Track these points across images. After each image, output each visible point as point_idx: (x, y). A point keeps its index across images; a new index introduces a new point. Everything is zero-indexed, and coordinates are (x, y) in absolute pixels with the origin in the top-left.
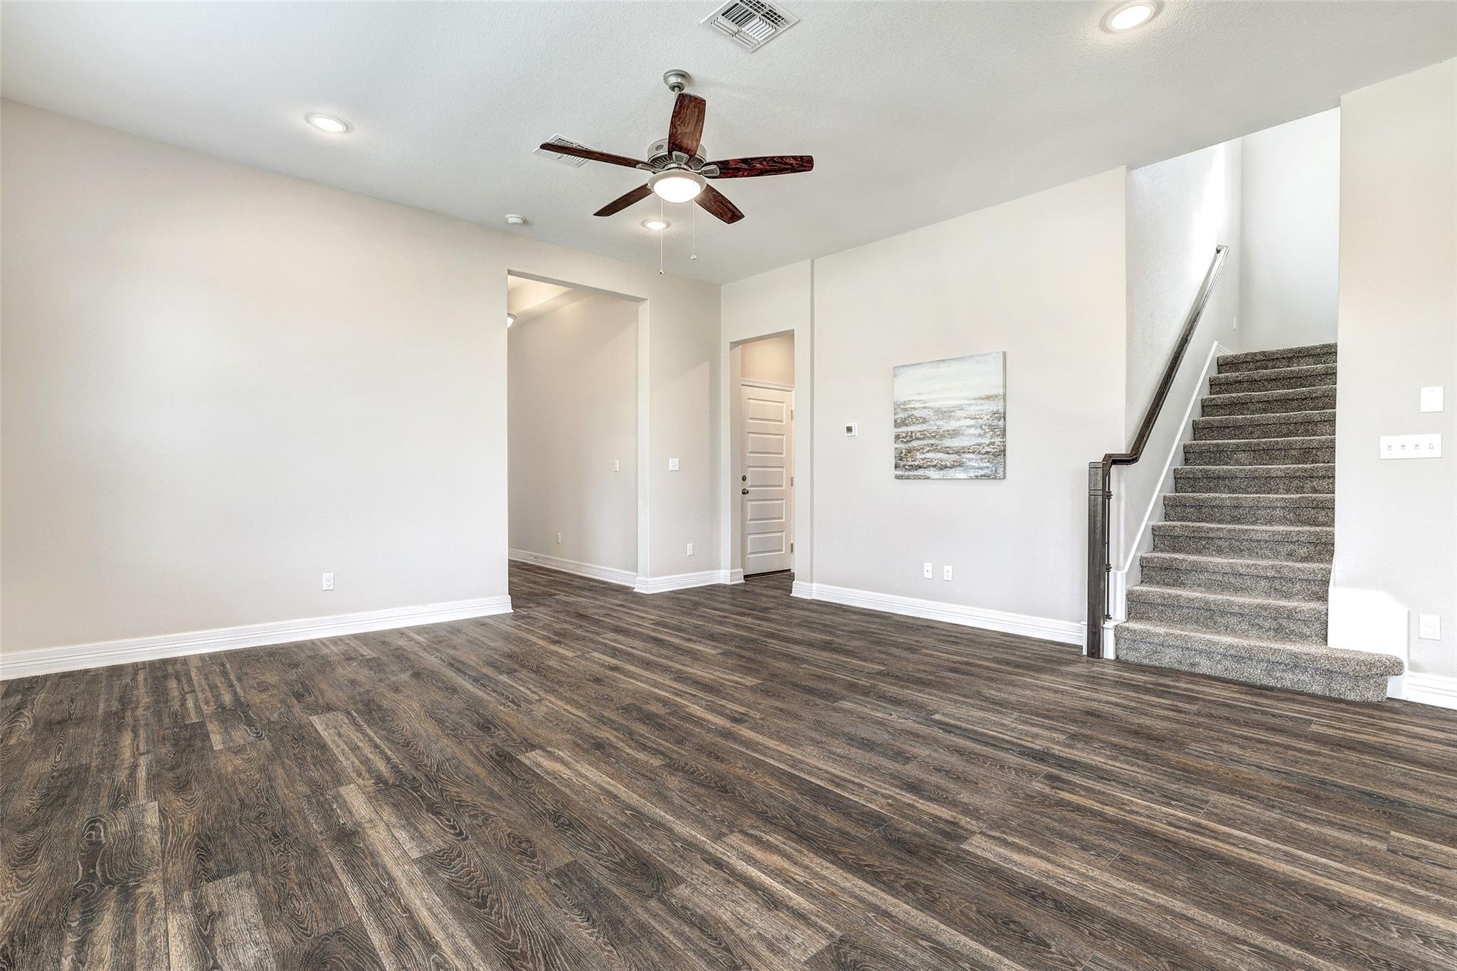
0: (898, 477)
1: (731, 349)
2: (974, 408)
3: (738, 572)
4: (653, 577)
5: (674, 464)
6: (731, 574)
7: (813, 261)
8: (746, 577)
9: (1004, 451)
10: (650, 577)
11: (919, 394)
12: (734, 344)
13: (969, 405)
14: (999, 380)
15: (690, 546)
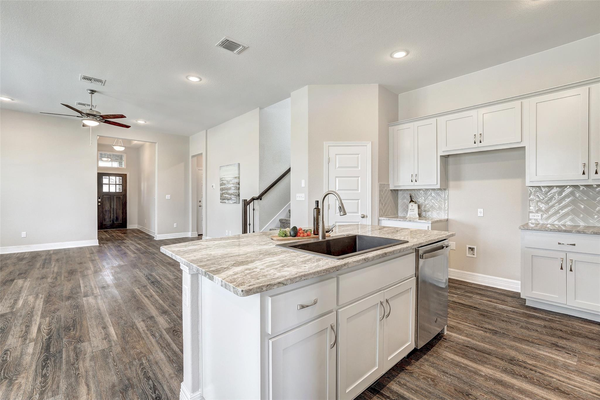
0: (221, 202)
1: (192, 158)
2: (233, 181)
3: (195, 233)
4: (159, 234)
5: (168, 197)
6: (192, 233)
7: (207, 131)
8: (199, 235)
9: (239, 194)
10: (158, 234)
11: (224, 176)
12: (193, 156)
13: (233, 180)
14: (237, 172)
15: (175, 224)
